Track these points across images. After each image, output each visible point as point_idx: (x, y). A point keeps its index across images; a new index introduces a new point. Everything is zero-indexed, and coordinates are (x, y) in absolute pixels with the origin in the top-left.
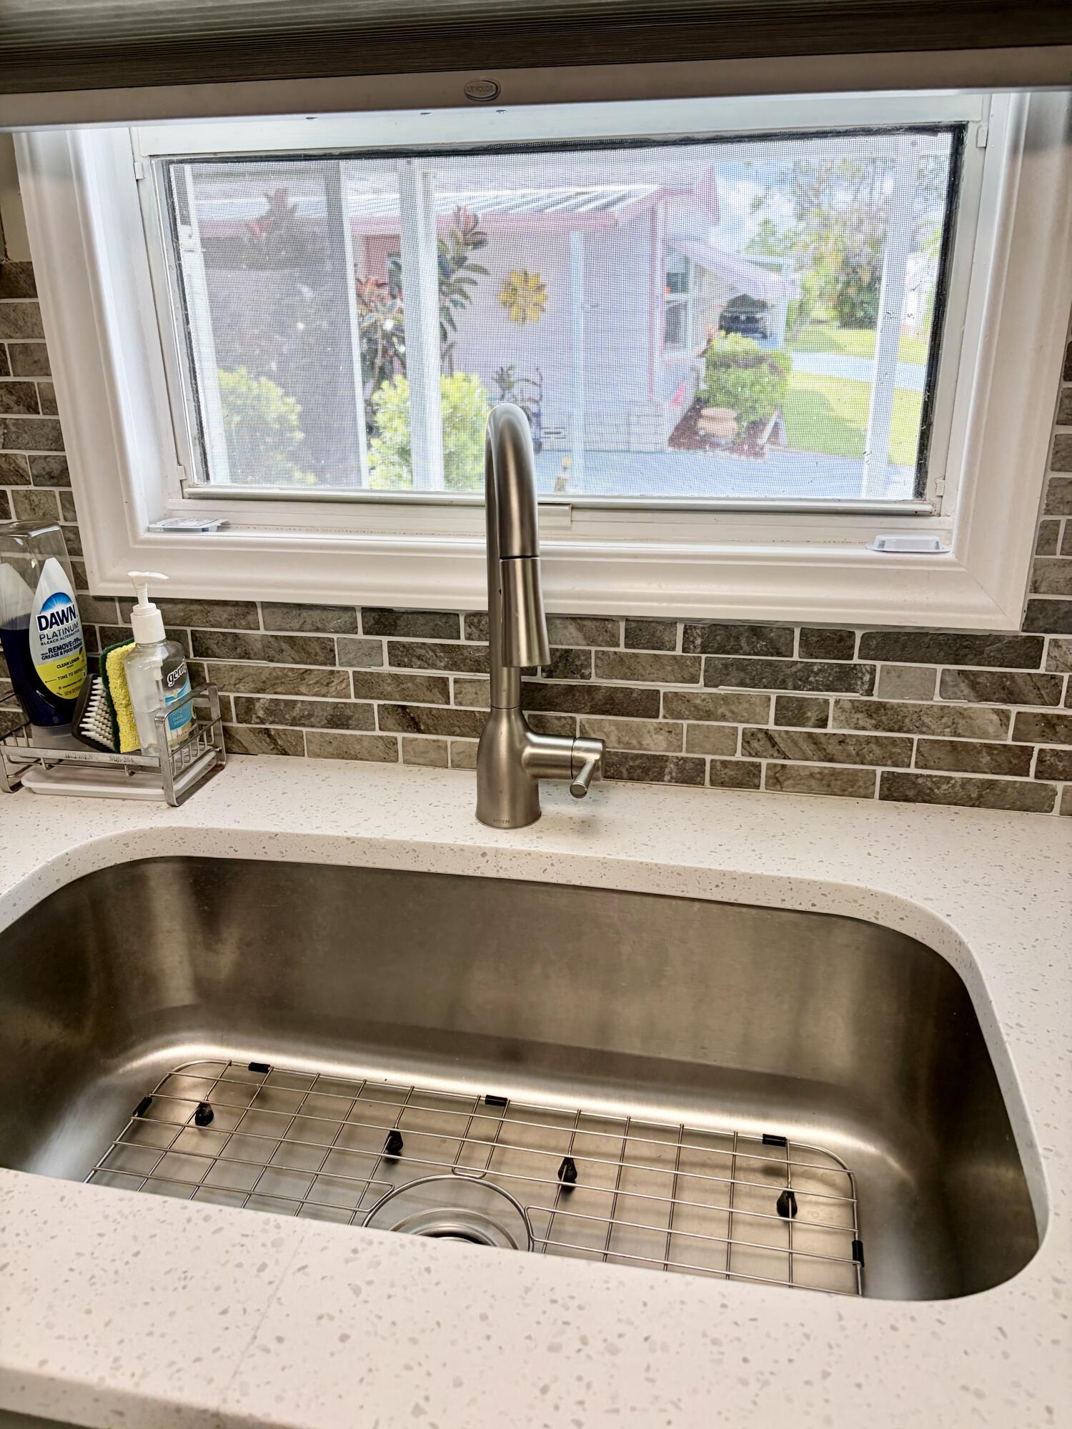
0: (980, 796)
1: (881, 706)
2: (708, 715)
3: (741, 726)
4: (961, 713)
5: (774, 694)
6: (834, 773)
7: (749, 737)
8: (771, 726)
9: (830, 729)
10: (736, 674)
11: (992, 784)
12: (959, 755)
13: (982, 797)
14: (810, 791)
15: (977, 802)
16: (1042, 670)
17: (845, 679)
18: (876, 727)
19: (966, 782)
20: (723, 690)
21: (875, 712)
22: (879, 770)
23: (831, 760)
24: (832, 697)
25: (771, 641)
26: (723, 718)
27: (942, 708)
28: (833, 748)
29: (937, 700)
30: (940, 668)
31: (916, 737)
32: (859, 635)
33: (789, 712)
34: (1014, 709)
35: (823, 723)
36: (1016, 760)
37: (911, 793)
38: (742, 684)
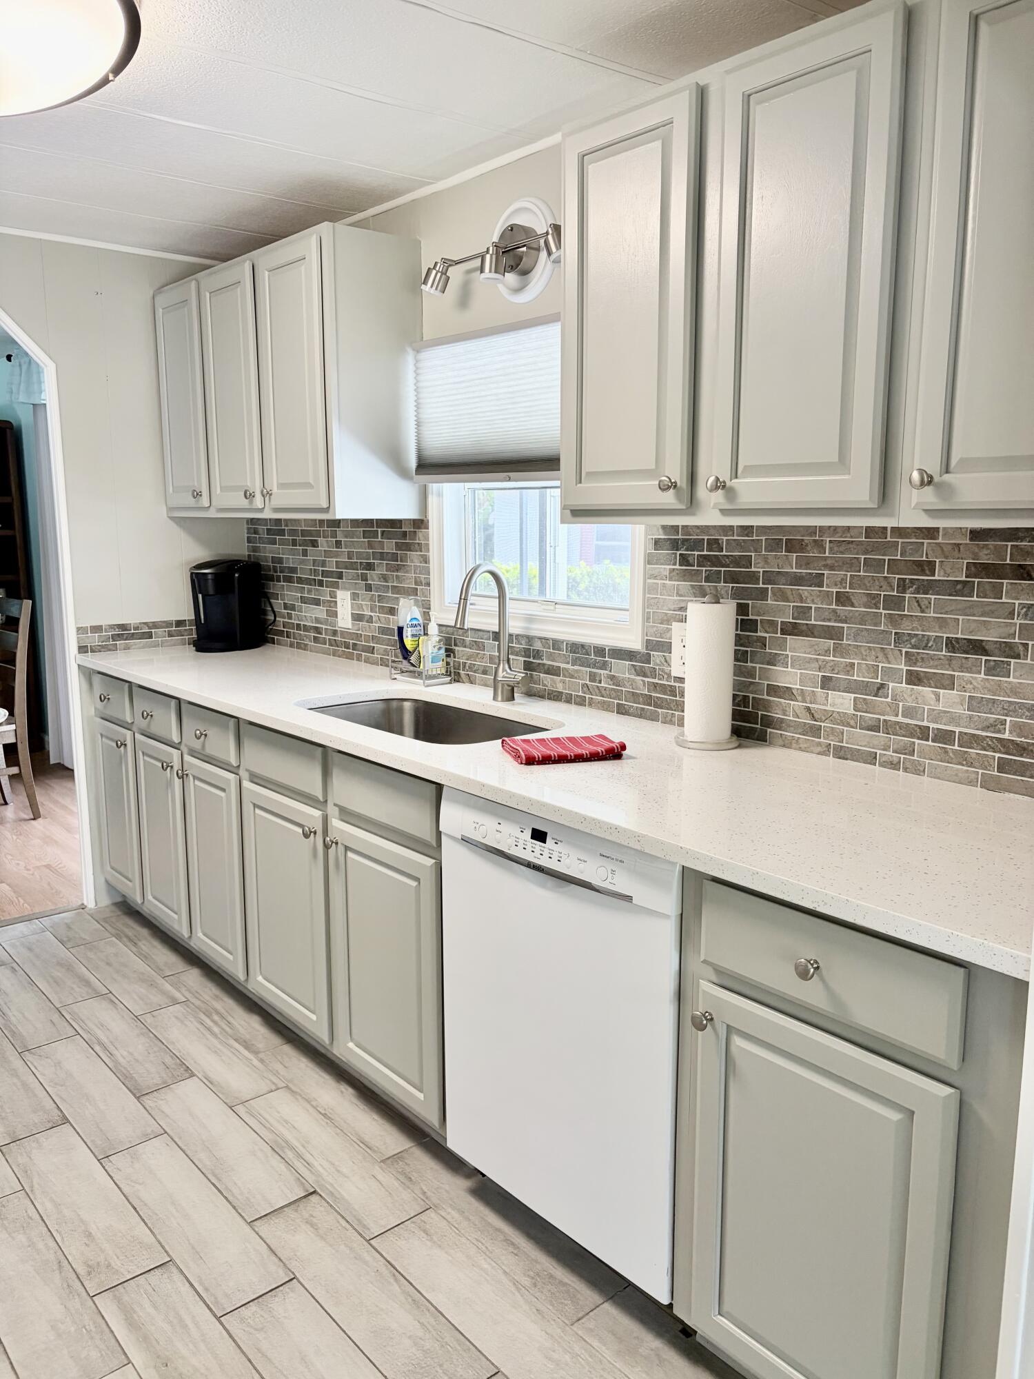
0: (641, 714)
1: (614, 676)
2: (572, 677)
3: (581, 682)
4: (633, 680)
5: (588, 669)
6: (604, 702)
7: (583, 685)
8: (588, 682)
9: (603, 684)
10: (578, 662)
11: (643, 709)
12: (635, 696)
13: (641, 715)
14: (599, 709)
15: (640, 716)
16: (651, 666)
17: (604, 666)
18: (613, 684)
19: (637, 707)
20: (576, 667)
21: (612, 678)
22: (616, 701)
23: (603, 697)
24: (602, 672)
25: (586, 650)
26: (576, 678)
27: (629, 678)
28: (603, 692)
29: (627, 675)
30: (627, 663)
31: (624, 689)
32: (607, 649)
33: (593, 677)
34: (646, 679)
35: (600, 682)
36: (648, 700)
37: (624, 711)
38: (580, 665)
